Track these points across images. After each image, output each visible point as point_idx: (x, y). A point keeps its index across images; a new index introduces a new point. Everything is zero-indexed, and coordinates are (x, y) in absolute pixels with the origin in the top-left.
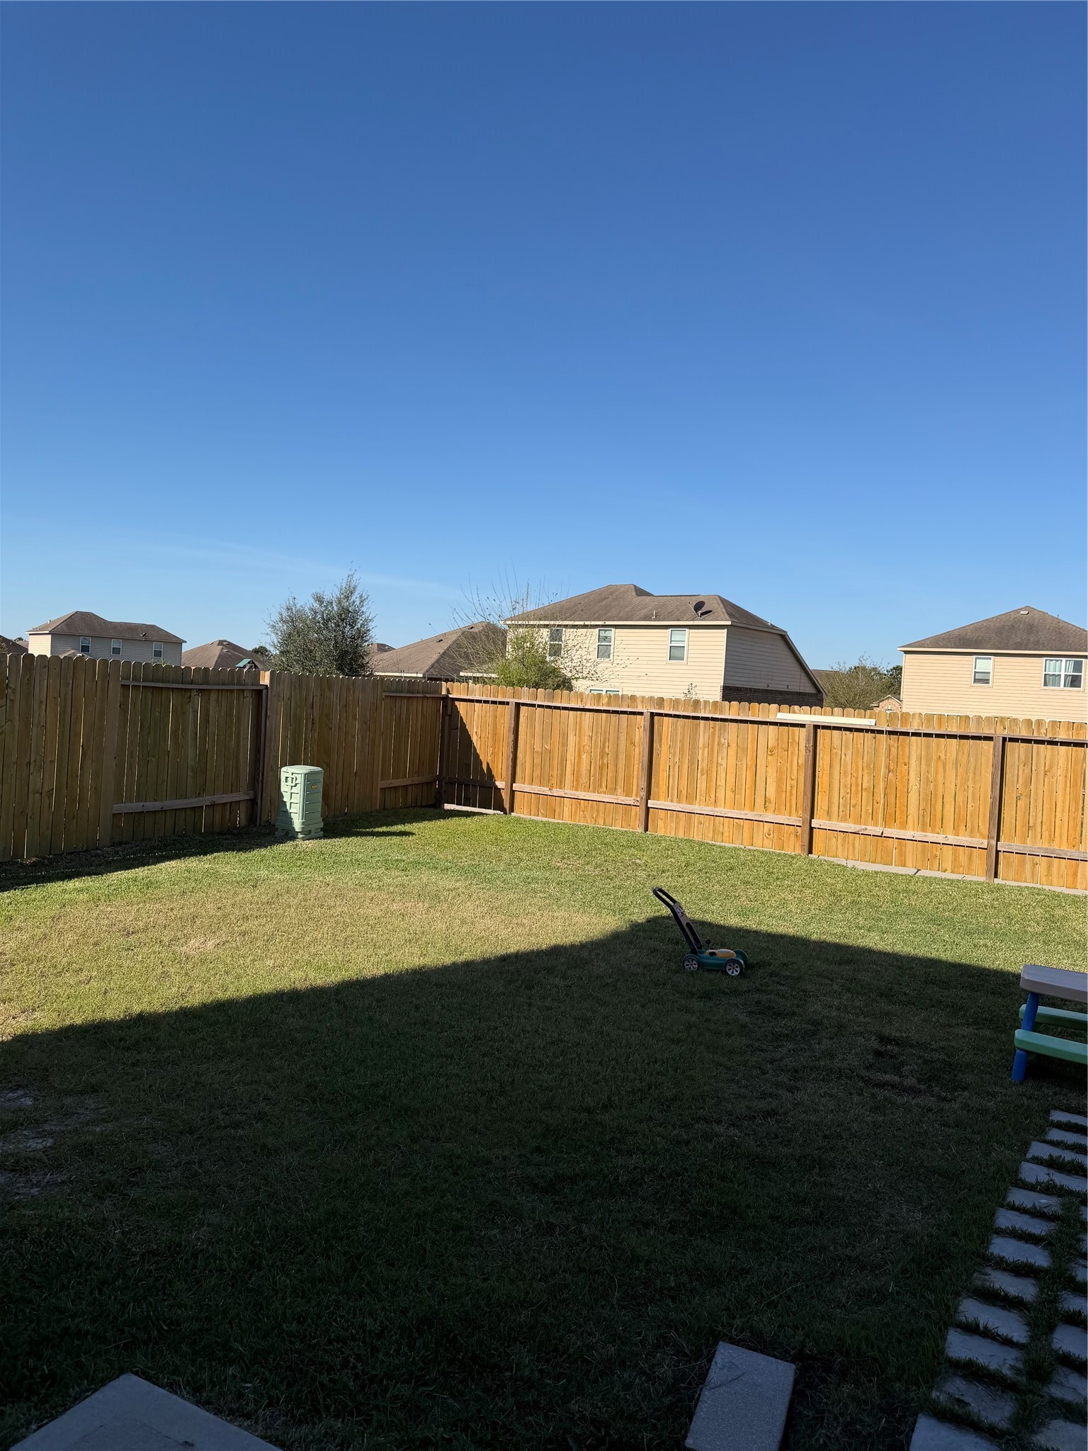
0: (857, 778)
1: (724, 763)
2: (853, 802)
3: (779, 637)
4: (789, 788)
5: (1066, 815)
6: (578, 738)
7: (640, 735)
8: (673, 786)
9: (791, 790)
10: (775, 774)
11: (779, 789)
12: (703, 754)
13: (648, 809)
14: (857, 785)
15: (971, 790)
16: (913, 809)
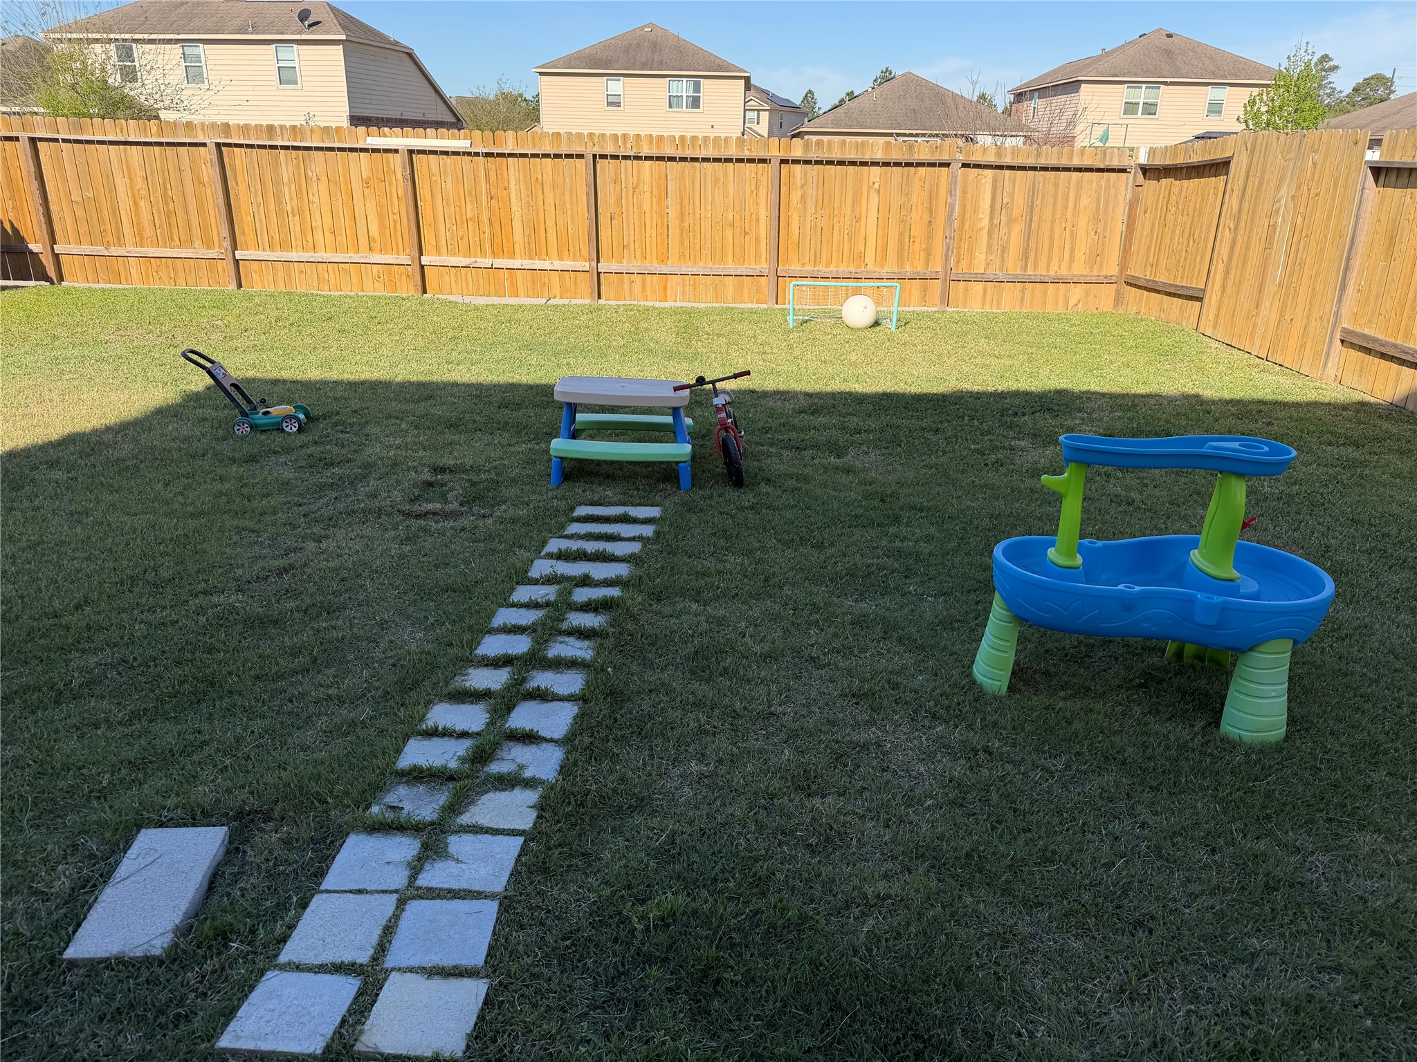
0: (460, 207)
1: (316, 200)
2: (460, 233)
3: (406, 56)
4: (392, 224)
5: (654, 231)
6: (128, 181)
7: (209, 173)
8: (261, 232)
9: (395, 226)
10: (375, 210)
11: (382, 227)
12: (290, 192)
13: (237, 262)
14: (462, 215)
15: (569, 212)
16: (518, 236)
